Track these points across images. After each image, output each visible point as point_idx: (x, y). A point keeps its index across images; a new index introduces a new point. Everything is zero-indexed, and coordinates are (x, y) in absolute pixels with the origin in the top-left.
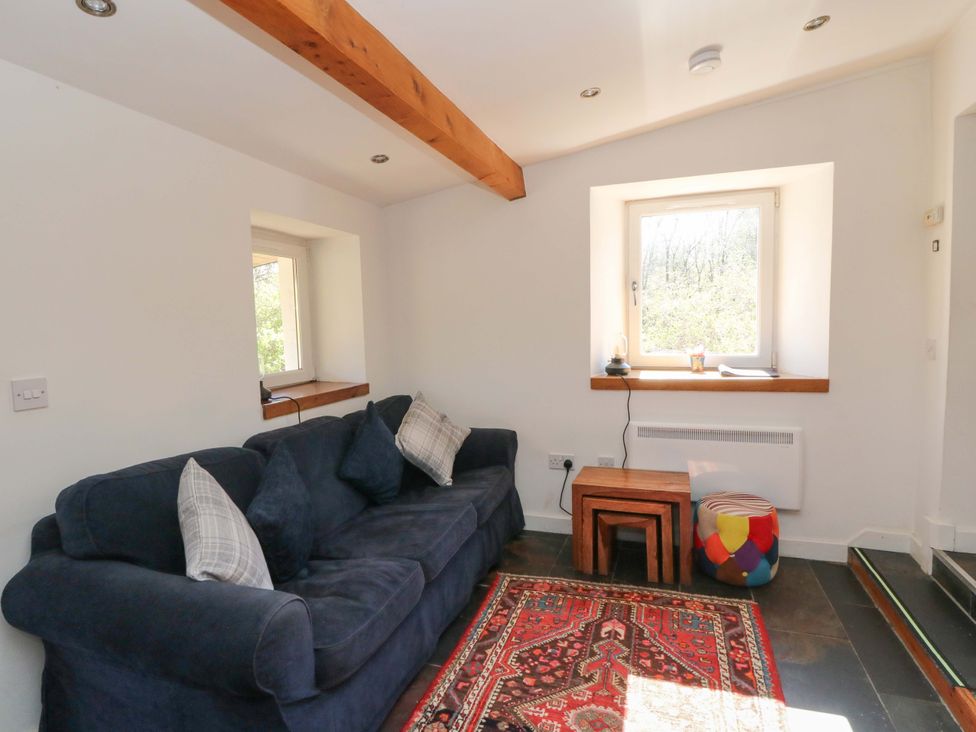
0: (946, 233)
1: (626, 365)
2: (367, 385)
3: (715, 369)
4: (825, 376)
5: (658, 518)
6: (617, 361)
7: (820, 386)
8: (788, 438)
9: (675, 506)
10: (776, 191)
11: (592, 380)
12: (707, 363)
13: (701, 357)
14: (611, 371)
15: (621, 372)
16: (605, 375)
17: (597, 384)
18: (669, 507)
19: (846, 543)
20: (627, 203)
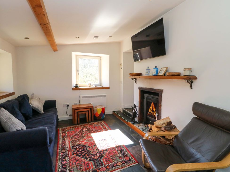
0: (122, 67)
1: (78, 86)
2: (14, 92)
3: (93, 86)
4: (109, 86)
5: (88, 111)
6: (77, 85)
7: (108, 88)
8: (105, 96)
9: (91, 108)
10: (100, 57)
11: (73, 88)
12: (91, 85)
13: (90, 84)
14: (75, 87)
15: (78, 87)
16: (74, 87)
17: (73, 89)
18: (90, 109)
19: (112, 111)
20: (76, 55)
